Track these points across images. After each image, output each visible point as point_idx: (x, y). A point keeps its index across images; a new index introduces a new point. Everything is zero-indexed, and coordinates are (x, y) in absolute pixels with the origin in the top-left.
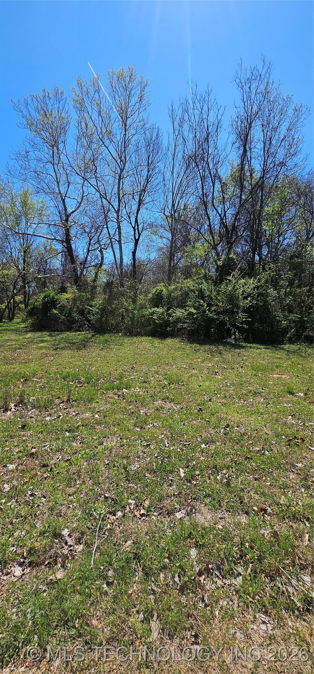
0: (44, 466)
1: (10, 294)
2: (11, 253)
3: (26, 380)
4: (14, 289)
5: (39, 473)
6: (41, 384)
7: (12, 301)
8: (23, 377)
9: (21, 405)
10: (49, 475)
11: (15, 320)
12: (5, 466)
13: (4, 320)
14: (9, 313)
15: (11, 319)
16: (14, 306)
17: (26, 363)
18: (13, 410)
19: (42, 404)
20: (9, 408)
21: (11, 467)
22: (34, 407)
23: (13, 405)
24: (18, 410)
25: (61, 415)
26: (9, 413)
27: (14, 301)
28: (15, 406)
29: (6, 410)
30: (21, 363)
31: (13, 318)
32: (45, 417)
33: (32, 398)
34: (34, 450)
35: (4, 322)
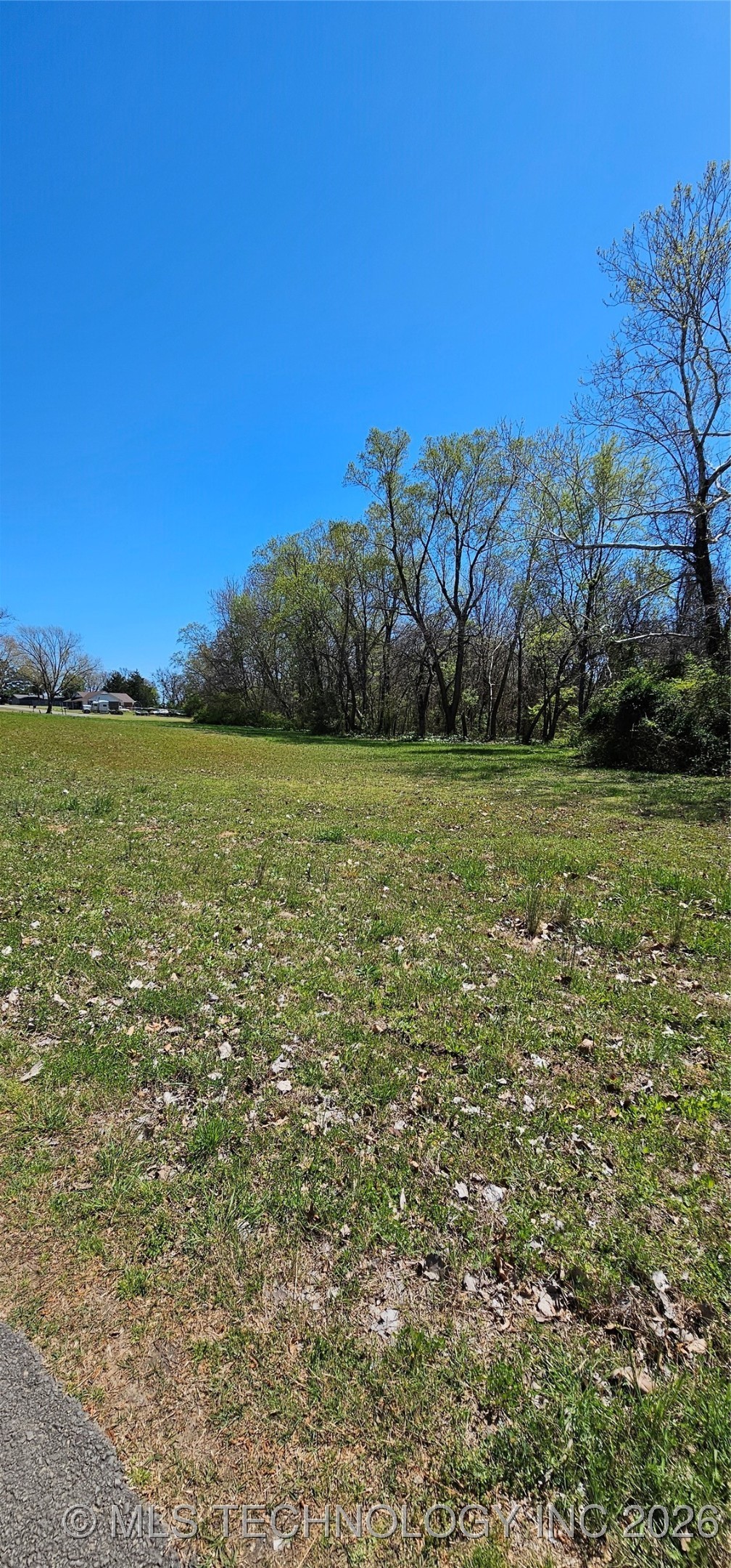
0: (611, 1089)
1: (550, 683)
2: (563, 594)
3: (573, 876)
4: (560, 672)
5: (598, 1101)
6: (606, 892)
7: (553, 699)
8: (568, 869)
9: (561, 931)
10: (621, 1115)
11: (556, 741)
12: (527, 1055)
13: (533, 740)
14: (546, 726)
15: (547, 738)
16: (556, 709)
17: (576, 837)
18: (544, 936)
19: (609, 940)
20: (538, 931)
21: (539, 1062)
22: (589, 941)
23: (546, 926)
24: (554, 939)
25: (655, 977)
26: (536, 940)
27: (557, 699)
28: (550, 928)
29: (532, 933)
30: (564, 836)
31: (551, 737)
32: (615, 972)
33: (585, 919)
34: (587, 1043)
35: (534, 744)
